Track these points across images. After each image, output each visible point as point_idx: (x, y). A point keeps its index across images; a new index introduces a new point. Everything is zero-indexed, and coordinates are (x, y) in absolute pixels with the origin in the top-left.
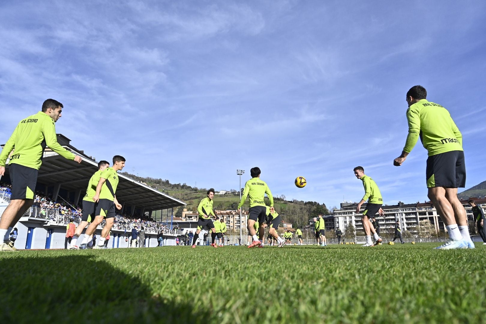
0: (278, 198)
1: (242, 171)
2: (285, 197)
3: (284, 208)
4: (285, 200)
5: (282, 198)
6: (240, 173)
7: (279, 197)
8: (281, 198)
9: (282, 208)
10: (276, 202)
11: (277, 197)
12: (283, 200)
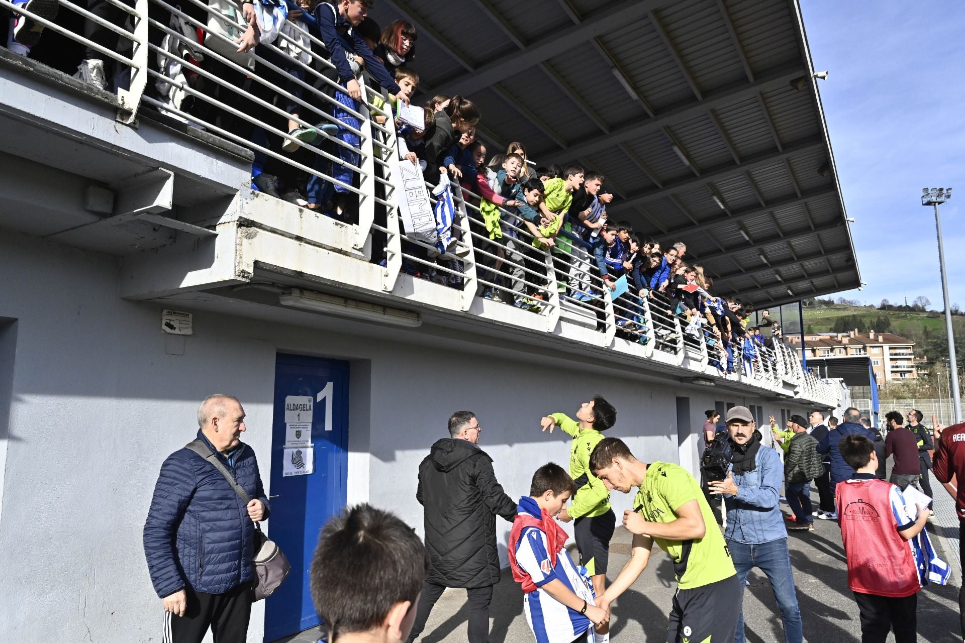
0: (907, 306)
1: (941, 190)
2: (927, 301)
3: (934, 330)
4: (928, 309)
5: (920, 305)
6: (934, 199)
7: (910, 304)
8: (916, 306)
9: (929, 329)
10: (906, 316)
11: (904, 305)
12: (923, 310)
